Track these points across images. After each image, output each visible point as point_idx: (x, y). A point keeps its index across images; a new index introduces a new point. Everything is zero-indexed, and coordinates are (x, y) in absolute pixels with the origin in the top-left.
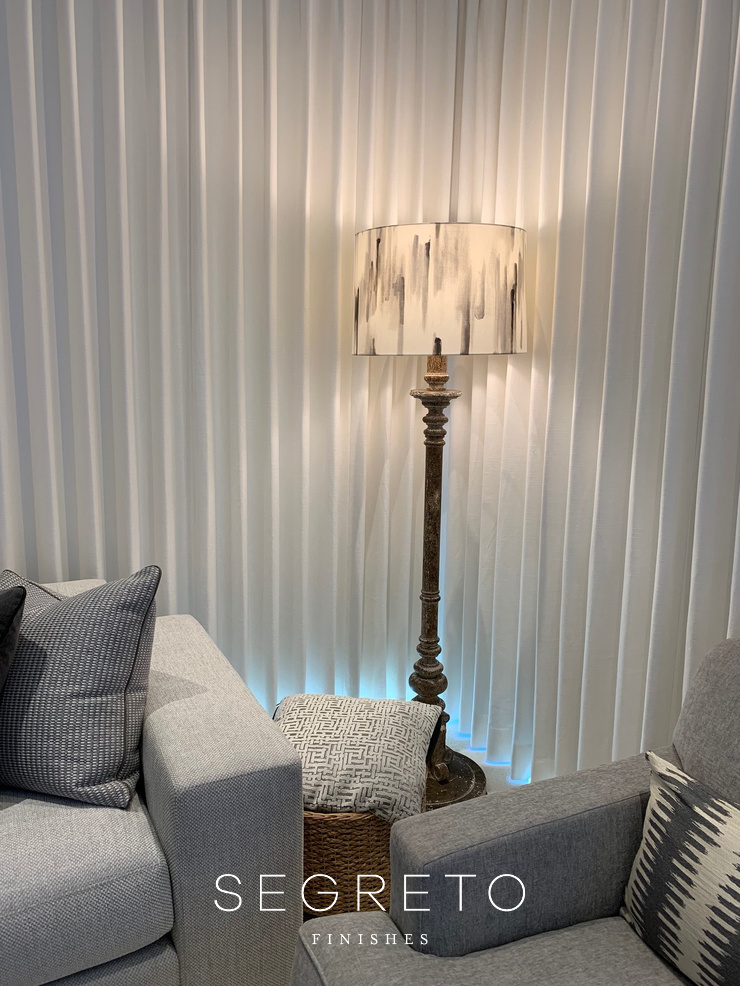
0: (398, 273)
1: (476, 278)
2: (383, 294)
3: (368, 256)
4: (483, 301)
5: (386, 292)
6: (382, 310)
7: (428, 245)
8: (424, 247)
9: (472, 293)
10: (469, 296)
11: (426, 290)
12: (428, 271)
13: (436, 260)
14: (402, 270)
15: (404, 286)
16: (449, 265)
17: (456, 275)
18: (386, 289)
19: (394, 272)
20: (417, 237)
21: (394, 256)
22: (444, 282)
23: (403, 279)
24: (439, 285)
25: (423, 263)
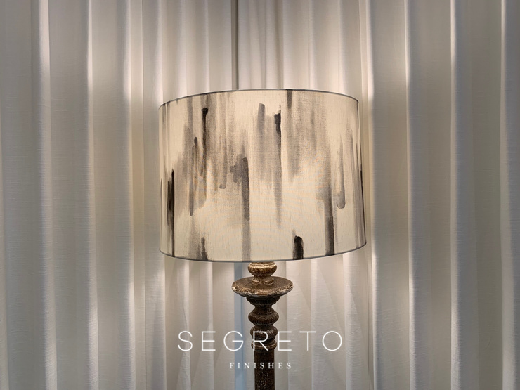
0: (238, 152)
1: (335, 158)
2: (215, 180)
3: (189, 130)
4: (343, 186)
5: (220, 178)
6: (215, 200)
7: (278, 117)
8: (273, 120)
9: (332, 178)
10: (329, 181)
11: (278, 174)
12: (279, 151)
13: (290, 136)
14: (243, 150)
15: (247, 170)
16: (305, 143)
17: (314, 156)
18: (221, 174)
19: (232, 152)
20: (262, 107)
21: (232, 130)
22: (300, 165)
23: (245, 161)
24: (295, 169)
25: (273, 140)
